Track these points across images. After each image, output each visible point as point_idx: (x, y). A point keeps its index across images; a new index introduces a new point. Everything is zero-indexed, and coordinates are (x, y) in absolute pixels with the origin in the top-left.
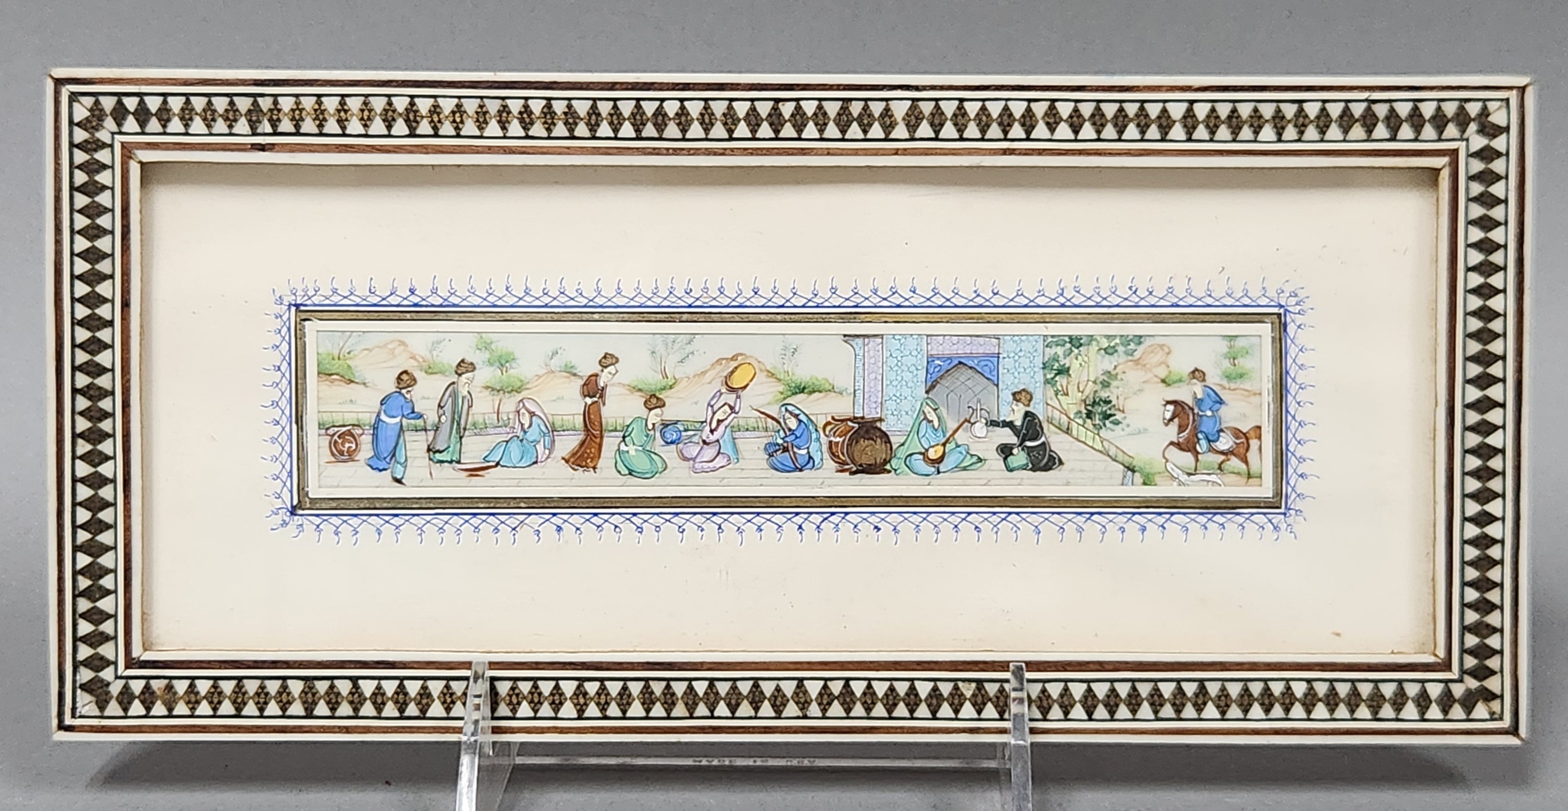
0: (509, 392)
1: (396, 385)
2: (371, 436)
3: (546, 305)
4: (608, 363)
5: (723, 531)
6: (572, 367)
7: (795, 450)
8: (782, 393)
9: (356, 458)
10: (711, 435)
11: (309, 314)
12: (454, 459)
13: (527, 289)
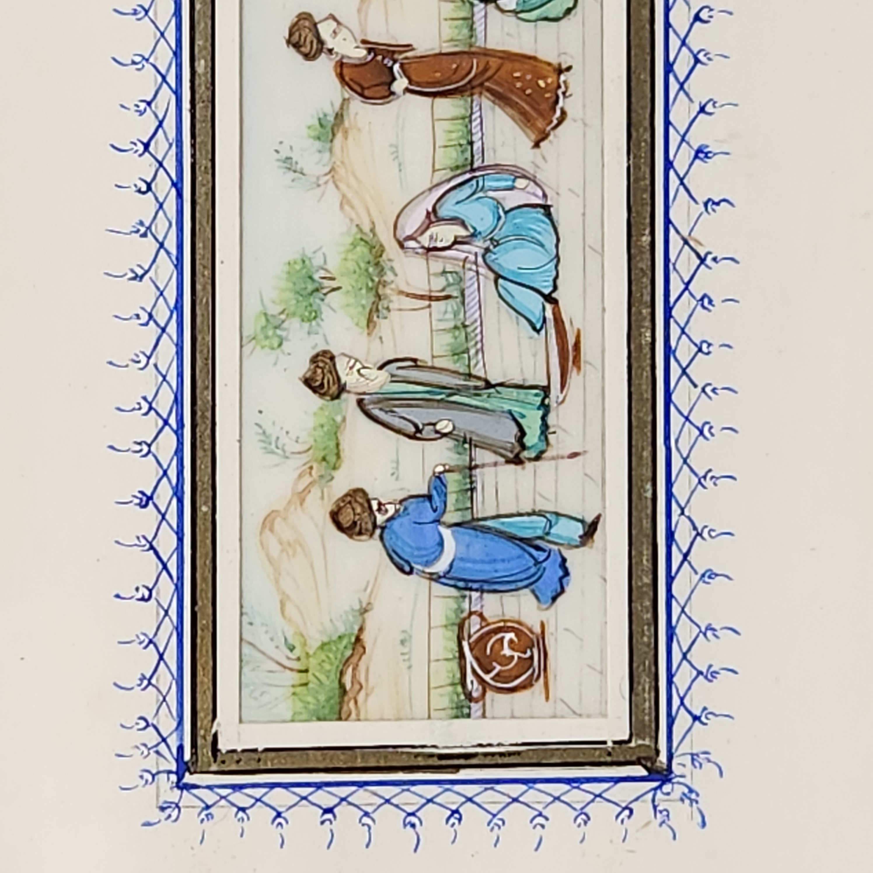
0: (382, 272)
1: (364, 537)
2: (485, 595)
3: (174, 184)
4: (310, 37)
6: (321, 125)
9: (537, 629)
11: (200, 741)
12: (538, 400)
13: (138, 231)
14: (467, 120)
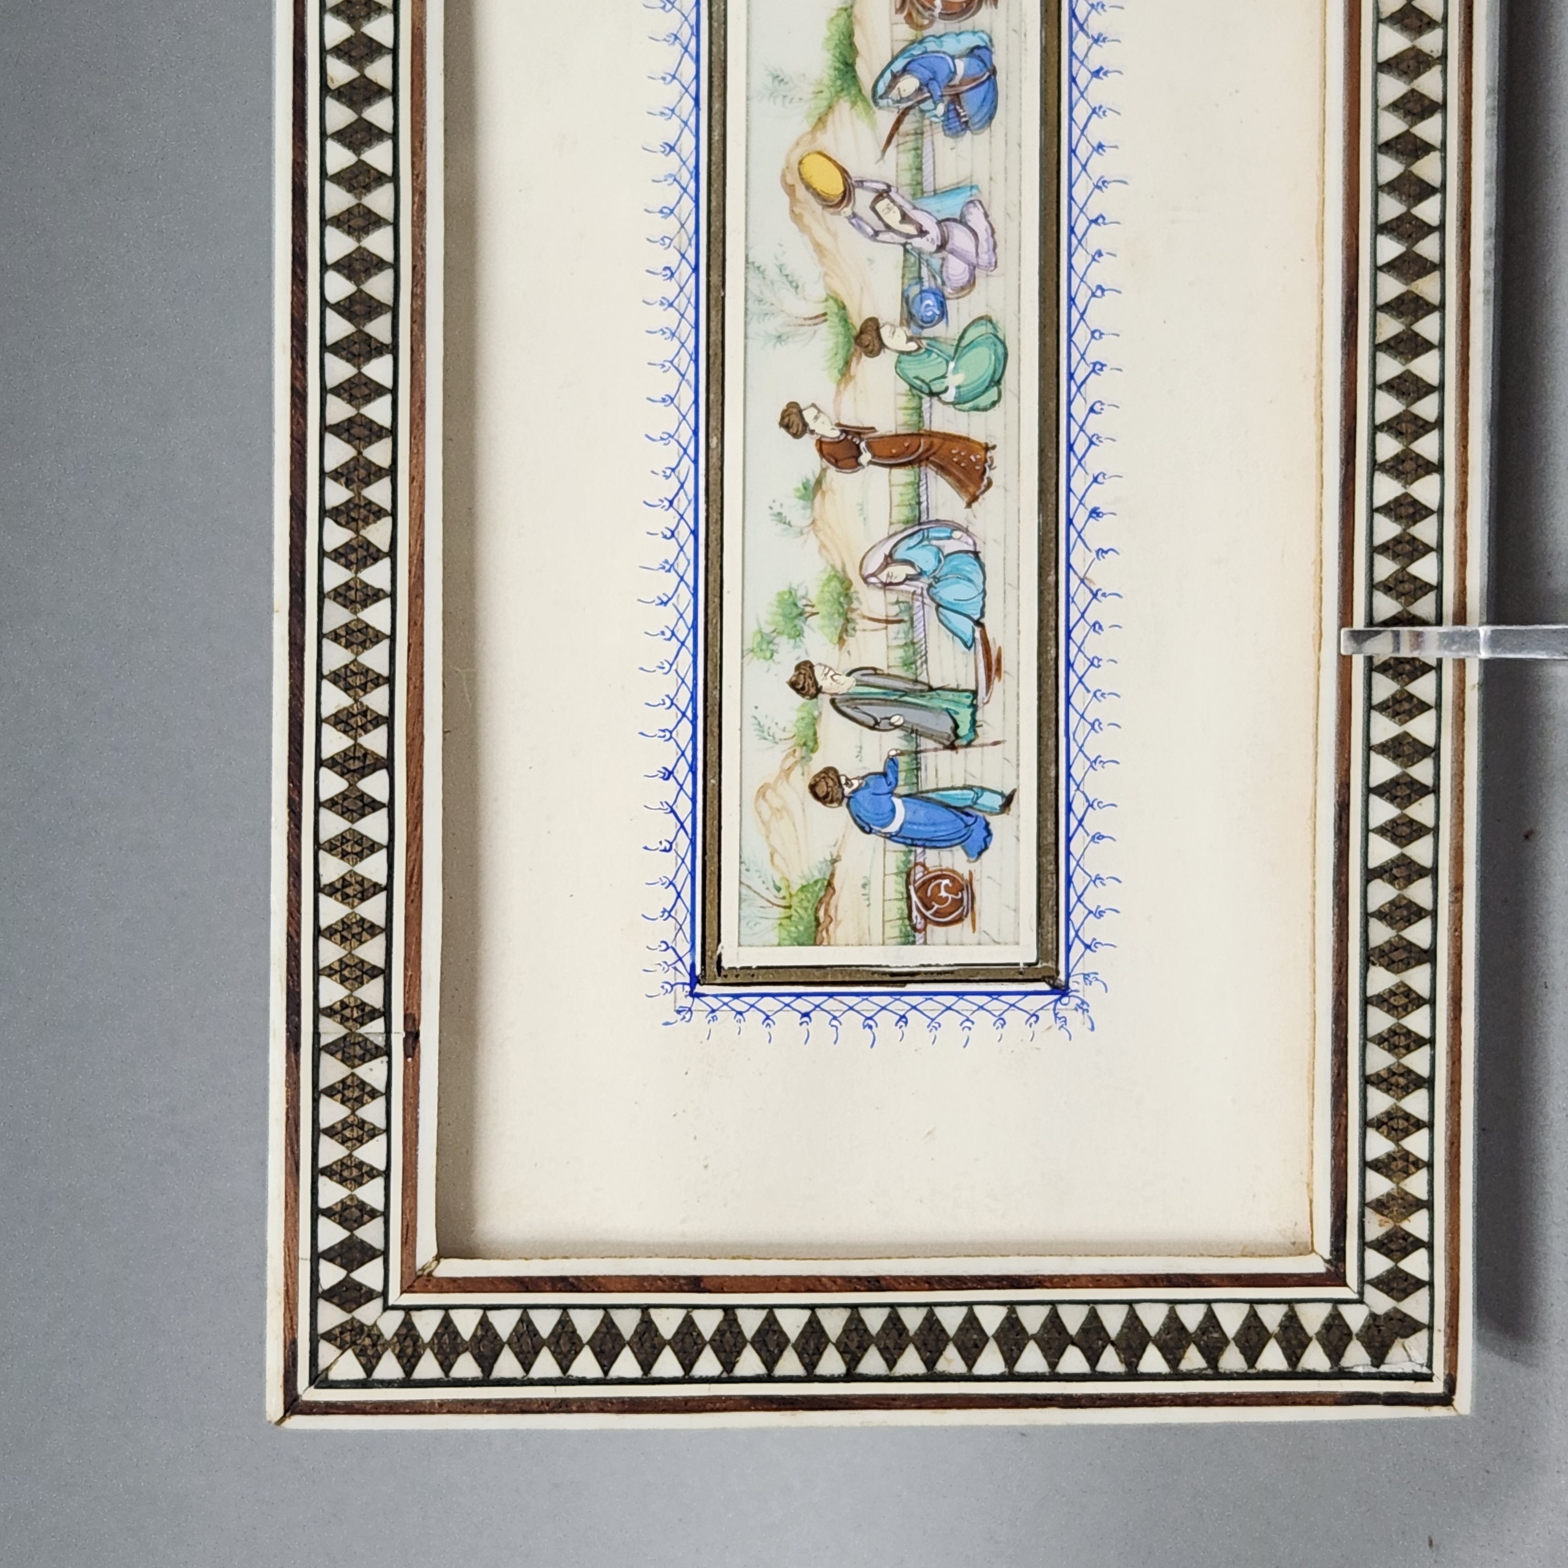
0: (850, 601)
1: (835, 805)
2: (928, 851)
3: (692, 532)
4: (797, 421)
5: (1102, 216)
6: (805, 488)
7: (956, 81)
8: (854, 104)
9: (967, 877)
10: (928, 236)
11: (708, 960)
12: (968, 701)
13: (664, 568)
14: (916, 486)
